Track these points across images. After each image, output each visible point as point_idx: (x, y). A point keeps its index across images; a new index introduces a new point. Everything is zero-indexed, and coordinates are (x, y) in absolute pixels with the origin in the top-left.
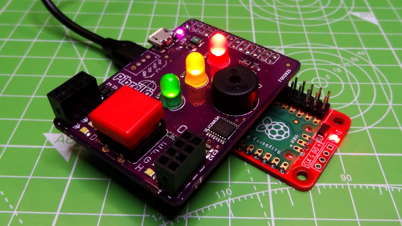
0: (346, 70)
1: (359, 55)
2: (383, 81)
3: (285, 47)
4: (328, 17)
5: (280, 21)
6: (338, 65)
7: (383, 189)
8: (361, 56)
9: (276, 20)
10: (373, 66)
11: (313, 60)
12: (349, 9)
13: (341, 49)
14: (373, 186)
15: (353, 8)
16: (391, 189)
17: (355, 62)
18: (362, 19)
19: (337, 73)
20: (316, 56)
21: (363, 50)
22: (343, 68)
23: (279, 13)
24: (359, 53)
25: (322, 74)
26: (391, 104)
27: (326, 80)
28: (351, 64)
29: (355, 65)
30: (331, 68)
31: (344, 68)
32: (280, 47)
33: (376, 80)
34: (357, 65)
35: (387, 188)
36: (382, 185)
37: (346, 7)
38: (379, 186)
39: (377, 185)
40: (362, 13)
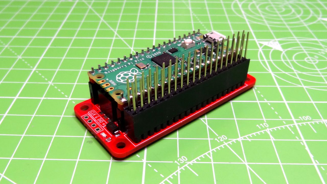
4: (305, 22)
5: (269, 24)
6: (322, 50)
9: (266, 24)
11: (302, 47)
12: (319, 17)
13: (321, 40)
15: (321, 15)
19: (322, 54)
20: (303, 45)
22: (325, 51)
23: (267, 19)
25: (312, 55)
27: (316, 59)
30: (317, 51)
32: (274, 40)
37: (316, 15)
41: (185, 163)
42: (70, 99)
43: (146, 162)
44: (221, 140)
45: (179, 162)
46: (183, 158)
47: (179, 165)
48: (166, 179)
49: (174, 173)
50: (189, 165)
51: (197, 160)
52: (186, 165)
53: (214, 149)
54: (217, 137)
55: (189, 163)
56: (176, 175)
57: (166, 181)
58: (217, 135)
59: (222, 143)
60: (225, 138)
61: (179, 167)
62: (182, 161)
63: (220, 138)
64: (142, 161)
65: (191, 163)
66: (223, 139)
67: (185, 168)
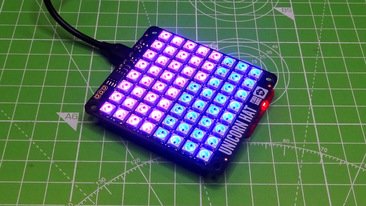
0: (261, 61)
1: (273, 48)
2: (286, 70)
3: (220, 42)
4: (256, 13)
5: (218, 17)
6: (256, 57)
7: (268, 145)
8: (275, 49)
9: (214, 16)
10: (282, 58)
11: (239, 53)
12: (274, 4)
13: (261, 43)
14: (262, 143)
15: (277, 3)
16: (272, 145)
17: (269, 55)
18: (282, 14)
19: (254, 64)
20: (241, 49)
21: (277, 44)
23: (218, 9)
24: (273, 46)
26: (286, 88)
28: (266, 56)
29: (268, 57)
31: (260, 60)
32: (215, 42)
33: (280, 70)
34: (270, 57)
35: (271, 145)
36: (268, 143)
37: (272, 2)
38: (266, 143)
39: (265, 143)
40: (284, 8)
41: (103, 184)
42: (12, 121)
43: (74, 184)
44: (135, 163)
45: (99, 183)
46: (103, 179)
47: (98, 186)
48: (88, 197)
49: (94, 192)
50: (106, 186)
51: (113, 181)
52: (104, 185)
53: (128, 171)
54: (132, 160)
55: (106, 183)
56: (95, 194)
57: (87, 198)
58: (133, 158)
59: (135, 165)
60: (139, 161)
61: (98, 187)
62: (101, 182)
63: (135, 161)
64: (72, 182)
65: (108, 183)
66: (137, 162)
67: (103, 188)
